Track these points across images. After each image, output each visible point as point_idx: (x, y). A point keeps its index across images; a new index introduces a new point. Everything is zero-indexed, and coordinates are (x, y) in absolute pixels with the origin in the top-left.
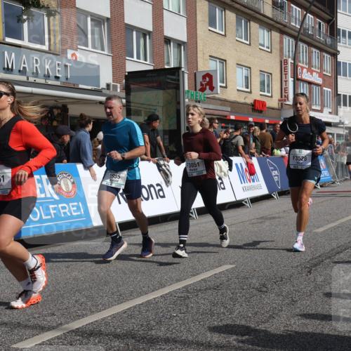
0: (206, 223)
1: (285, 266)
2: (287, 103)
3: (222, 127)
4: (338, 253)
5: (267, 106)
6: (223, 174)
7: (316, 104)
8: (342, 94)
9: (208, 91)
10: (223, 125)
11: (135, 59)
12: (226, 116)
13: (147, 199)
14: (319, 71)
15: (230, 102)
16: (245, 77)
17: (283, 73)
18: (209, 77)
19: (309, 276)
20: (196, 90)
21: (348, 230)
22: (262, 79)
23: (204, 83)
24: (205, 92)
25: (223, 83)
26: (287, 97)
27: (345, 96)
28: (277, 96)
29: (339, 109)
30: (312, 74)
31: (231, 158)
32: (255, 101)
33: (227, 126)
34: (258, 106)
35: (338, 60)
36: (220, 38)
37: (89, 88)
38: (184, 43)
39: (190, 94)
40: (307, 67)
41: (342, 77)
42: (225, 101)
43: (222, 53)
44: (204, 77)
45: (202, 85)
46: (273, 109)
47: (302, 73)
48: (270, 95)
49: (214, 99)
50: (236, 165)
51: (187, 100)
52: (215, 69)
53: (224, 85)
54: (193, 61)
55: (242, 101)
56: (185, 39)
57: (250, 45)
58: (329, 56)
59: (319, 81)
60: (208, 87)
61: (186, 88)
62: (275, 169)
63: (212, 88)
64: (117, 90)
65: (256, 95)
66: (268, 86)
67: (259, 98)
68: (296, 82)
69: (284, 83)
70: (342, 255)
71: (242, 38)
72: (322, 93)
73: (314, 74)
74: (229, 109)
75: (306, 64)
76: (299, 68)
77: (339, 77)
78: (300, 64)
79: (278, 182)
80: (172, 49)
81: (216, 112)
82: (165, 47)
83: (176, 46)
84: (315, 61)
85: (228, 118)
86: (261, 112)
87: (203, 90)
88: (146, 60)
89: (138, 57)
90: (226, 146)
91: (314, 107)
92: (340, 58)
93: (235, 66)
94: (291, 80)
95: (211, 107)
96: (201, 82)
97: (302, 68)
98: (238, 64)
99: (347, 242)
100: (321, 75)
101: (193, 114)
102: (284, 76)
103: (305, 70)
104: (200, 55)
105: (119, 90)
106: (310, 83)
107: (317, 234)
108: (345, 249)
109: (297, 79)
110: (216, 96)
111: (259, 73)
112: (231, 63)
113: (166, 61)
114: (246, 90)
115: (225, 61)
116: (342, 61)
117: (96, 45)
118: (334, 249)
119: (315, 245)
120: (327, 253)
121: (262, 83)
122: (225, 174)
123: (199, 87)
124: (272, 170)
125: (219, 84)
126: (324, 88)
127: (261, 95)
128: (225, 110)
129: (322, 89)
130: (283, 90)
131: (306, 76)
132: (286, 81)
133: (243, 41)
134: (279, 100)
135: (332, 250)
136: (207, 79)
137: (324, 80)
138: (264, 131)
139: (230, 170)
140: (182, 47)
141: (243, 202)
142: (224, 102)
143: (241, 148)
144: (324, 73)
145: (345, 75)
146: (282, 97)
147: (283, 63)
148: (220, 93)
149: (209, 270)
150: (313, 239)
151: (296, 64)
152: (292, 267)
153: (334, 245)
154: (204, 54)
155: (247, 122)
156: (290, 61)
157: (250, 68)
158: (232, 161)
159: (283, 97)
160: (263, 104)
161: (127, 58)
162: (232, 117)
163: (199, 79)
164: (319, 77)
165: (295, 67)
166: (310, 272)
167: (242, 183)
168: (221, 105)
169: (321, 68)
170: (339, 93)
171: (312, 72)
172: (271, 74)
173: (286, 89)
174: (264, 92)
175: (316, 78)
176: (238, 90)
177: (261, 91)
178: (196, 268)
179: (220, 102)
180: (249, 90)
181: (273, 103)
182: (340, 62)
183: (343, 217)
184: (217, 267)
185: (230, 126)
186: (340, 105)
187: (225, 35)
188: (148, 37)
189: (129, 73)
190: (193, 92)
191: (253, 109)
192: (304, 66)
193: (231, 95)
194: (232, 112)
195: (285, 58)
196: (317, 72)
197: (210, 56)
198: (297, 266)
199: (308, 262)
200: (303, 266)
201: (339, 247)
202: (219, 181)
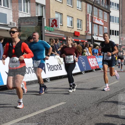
0: (53, 84)
1: (87, 103)
2: (89, 33)
3: (61, 43)
4: (110, 98)
5: (80, 34)
6: (61, 63)
7: (101, 34)
8: (112, 30)
9: (55, 27)
11: (23, 12)
12: (62, 38)
13: (28, 73)
14: (102, 20)
15: (64, 32)
16: (71, 21)
17: (87, 20)
18: (55, 21)
19: (98, 107)
20: (49, 26)
21: (114, 88)
22: (78, 22)
23: (53, 23)
25: (61, 23)
26: (89, 30)
27: (113, 31)
28: (84, 30)
29: (110, 36)
30: (99, 21)
32: (75, 32)
33: (63, 42)
34: (76, 34)
35: (110, 15)
36: (60, 4)
37: (2, 24)
38: (44, 5)
39: (47, 28)
40: (97, 18)
41: (112, 22)
43: (61, 11)
44: (53, 21)
45: (52, 24)
46: (83, 35)
47: (95, 20)
48: (81, 29)
49: (57, 30)
51: (45, 31)
52: (58, 17)
53: (62, 24)
54: (48, 14)
55: (69, 31)
56: (45, 4)
57: (73, 7)
58: (106, 13)
59: (102, 24)
60: (55, 25)
61: (45, 25)
62: (83, 61)
63: (56, 26)
64: (14, 25)
65: (75, 29)
66: (81, 25)
67: (76, 31)
68: (93, 24)
69: (87, 24)
70: (111, 99)
71: (69, 4)
72: (103, 29)
73: (100, 21)
75: (97, 17)
76: (94, 18)
77: (110, 22)
78: (94, 16)
79: (84, 67)
80: (39, 8)
81: (58, 36)
82: (36, 7)
83: (41, 6)
84: (101, 15)
85: (63, 39)
86: (77, 36)
87: (52, 26)
88: (27, 12)
89: (24, 11)
91: (100, 35)
92: (111, 14)
93: (66, 16)
94: (90, 23)
95: (56, 34)
96: (52, 23)
97: (95, 18)
98: (67, 16)
99: (114, 93)
100: (103, 21)
101: (69, 40)
102: (87, 21)
103: (96, 19)
104: (51, 11)
105: (15, 25)
106: (98, 25)
108: (113, 96)
109: (93, 23)
110: (58, 29)
111: (76, 20)
113: (36, 13)
114: (71, 27)
115: (62, 14)
116: (112, 16)
117: (5, 5)
119: (100, 94)
120: (105, 98)
121: (78, 24)
123: (51, 25)
124: (82, 62)
125: (60, 24)
126: (104, 27)
127: (77, 29)
129: (103, 27)
130: (87, 28)
131: (96, 21)
132: (88, 24)
133: (70, 5)
134: (85, 32)
135: (107, 96)
136: (54, 22)
137: (104, 24)
138: (79, 45)
140: (44, 7)
142: (62, 32)
144: (104, 20)
145: (113, 22)
146: (86, 30)
147: (87, 16)
148: (60, 28)
151: (93, 16)
152: (90, 103)
153: (108, 94)
154: (53, 10)
156: (90, 15)
157: (73, 17)
160: (79, 33)
161: (19, 11)
162: (65, 39)
163: (51, 22)
164: (102, 22)
165: (92, 18)
166: (98, 106)
168: (60, 33)
169: (103, 18)
170: (110, 29)
171: (99, 20)
172: (82, 20)
173: (88, 27)
174: (79, 28)
175: (101, 23)
176: (68, 27)
177: (77, 27)
179: (60, 32)
180: (72, 27)
181: (83, 33)
182: (111, 16)
183: (112, 82)
184: (58, 103)
186: (111, 34)
187: (62, 3)
188: (28, 2)
189: (20, 18)
190: (48, 27)
191: (74, 35)
192: (96, 17)
193: (65, 29)
194: (65, 36)
195: (88, 14)
196: (101, 20)
197: (56, 12)
198: (92, 103)
199: (97, 101)
200: (95, 103)
201: (110, 95)
202: (60, 66)
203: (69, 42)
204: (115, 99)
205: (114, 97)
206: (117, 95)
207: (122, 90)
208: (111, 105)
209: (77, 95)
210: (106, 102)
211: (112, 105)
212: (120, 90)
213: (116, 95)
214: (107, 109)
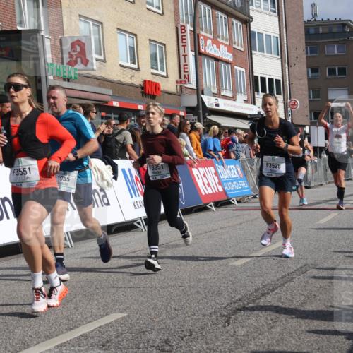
2: (188, 86)
3: (102, 118)
4: (264, 295)
5: (162, 89)
6: (105, 183)
7: (226, 89)
8: (259, 76)
9: (79, 66)
10: (103, 114)
12: (107, 102)
14: (228, 43)
15: (111, 82)
16: (130, 47)
17: (181, 44)
18: (80, 45)
19: (228, 328)
20: (62, 63)
22: (153, 52)
23: (73, 54)
24: (76, 67)
25: (101, 55)
26: (187, 78)
27: (263, 79)
28: (174, 76)
30: (218, 47)
31: (116, 161)
32: (145, 81)
33: (109, 115)
34: (149, 90)
35: (252, 29)
39: (54, 68)
40: (212, 37)
41: (258, 52)
42: (105, 80)
44: (73, 45)
45: (71, 56)
46: (170, 93)
47: (206, 45)
48: (164, 74)
49: (89, 77)
50: (123, 170)
51: (50, 77)
52: (88, 35)
53: (102, 58)
54: (56, 23)
55: (127, 80)
57: (134, 2)
58: (239, 23)
59: (229, 57)
60: (79, 60)
61: (49, 60)
63: (86, 62)
65: (146, 74)
66: (162, 61)
67: (150, 78)
68: (198, 57)
69: (182, 58)
70: (269, 298)
72: (233, 73)
73: (222, 47)
74: (110, 92)
75: (210, 34)
76: (201, 38)
77: (253, 52)
78: (201, 32)
79: (181, 195)
84: (222, 30)
85: (109, 104)
86: (154, 97)
87: (72, 63)
90: (109, 144)
91: (223, 93)
92: (254, 27)
93: (116, 31)
94: (191, 54)
95: (85, 88)
96: (69, 53)
97: (206, 38)
98: (118, 29)
99: (275, 279)
100: (231, 49)
101: (153, 113)
102: (182, 49)
103: (209, 42)
104: (65, 13)
106: (217, 59)
107: (235, 268)
108: (273, 290)
109: (199, 54)
110: (93, 73)
111: (147, 42)
112: (110, 28)
113: (18, 20)
114: (132, 66)
115: (102, 23)
116: (257, 31)
118: (259, 289)
119: (233, 284)
120: (250, 295)
121: (154, 57)
122: (108, 184)
123: (67, 59)
125: (95, 56)
126: (236, 67)
127: (152, 74)
128: (105, 93)
129: (232, 68)
130: (182, 68)
131: (210, 49)
132: (185, 56)
134: (177, 82)
135: (256, 291)
136: (78, 49)
137: (234, 56)
139: (115, 178)
141: (135, 224)
142: (103, 81)
143: (130, 147)
144: (234, 46)
145: (262, 50)
146: (180, 77)
147: (180, 30)
148: (96, 69)
149: (90, 322)
150: (231, 276)
151: (197, 32)
152: (204, 316)
153: (259, 284)
154: (71, 11)
155: (136, 112)
156: (189, 28)
157: (136, 35)
158: (117, 165)
159: (183, 77)
160: (157, 86)
162: (116, 104)
163: (67, 48)
164: (228, 51)
165: (196, 37)
166: (228, 322)
167: (132, 197)
168: (99, 86)
169: (230, 39)
170: (255, 74)
171: (218, 45)
172: (165, 45)
173: (186, 67)
174: (157, 69)
175: (224, 53)
176: (121, 66)
177: (152, 68)
178: (72, 319)
179: (97, 82)
180: (136, 66)
181: (169, 85)
182: (254, 32)
185: (113, 116)
186: (258, 91)
190: (59, 65)
191: (142, 92)
192: (208, 35)
193: (114, 74)
194: (114, 97)
195: (181, 24)
196: (225, 45)
197: (80, 16)
198: (211, 314)
199: (225, 308)
200: (219, 314)
201: (264, 287)
202: (101, 194)
203: (154, 118)
204: (280, 298)
205: (276, 291)
206: (286, 285)
207: (301, 268)
208: (269, 318)
209: (161, 287)
210: (254, 310)
211: (272, 320)
212: (295, 268)
213: (283, 285)
214: (256, 332)
